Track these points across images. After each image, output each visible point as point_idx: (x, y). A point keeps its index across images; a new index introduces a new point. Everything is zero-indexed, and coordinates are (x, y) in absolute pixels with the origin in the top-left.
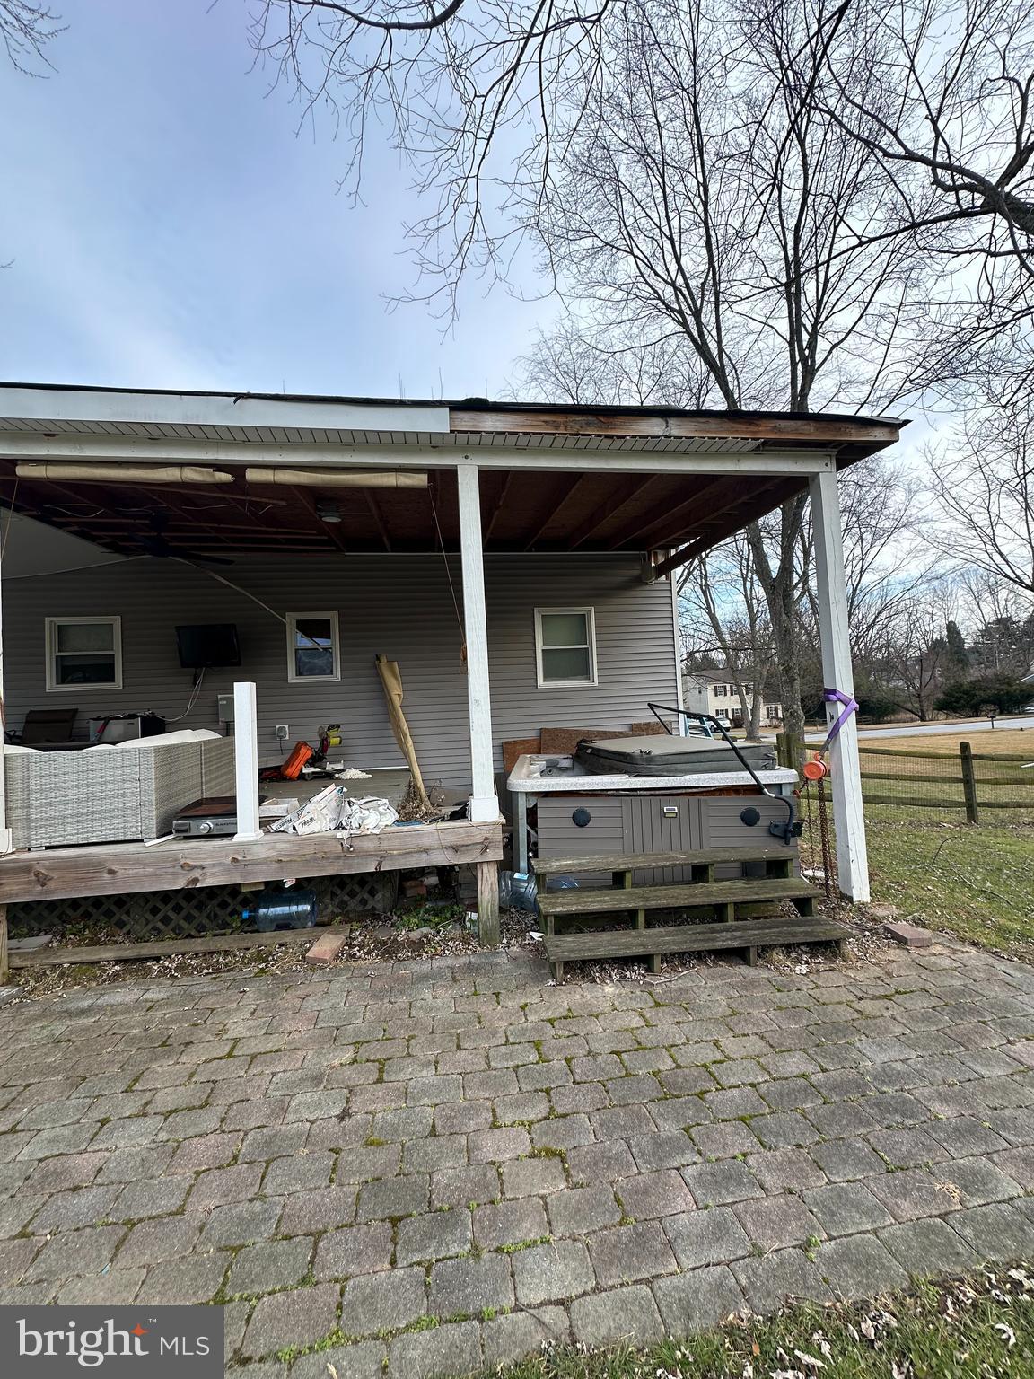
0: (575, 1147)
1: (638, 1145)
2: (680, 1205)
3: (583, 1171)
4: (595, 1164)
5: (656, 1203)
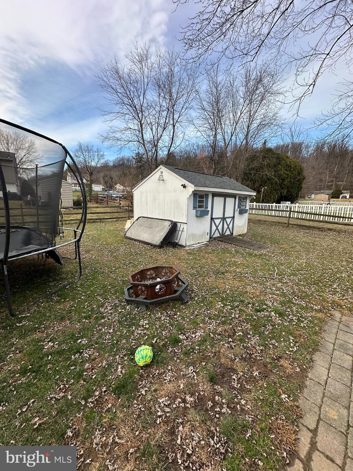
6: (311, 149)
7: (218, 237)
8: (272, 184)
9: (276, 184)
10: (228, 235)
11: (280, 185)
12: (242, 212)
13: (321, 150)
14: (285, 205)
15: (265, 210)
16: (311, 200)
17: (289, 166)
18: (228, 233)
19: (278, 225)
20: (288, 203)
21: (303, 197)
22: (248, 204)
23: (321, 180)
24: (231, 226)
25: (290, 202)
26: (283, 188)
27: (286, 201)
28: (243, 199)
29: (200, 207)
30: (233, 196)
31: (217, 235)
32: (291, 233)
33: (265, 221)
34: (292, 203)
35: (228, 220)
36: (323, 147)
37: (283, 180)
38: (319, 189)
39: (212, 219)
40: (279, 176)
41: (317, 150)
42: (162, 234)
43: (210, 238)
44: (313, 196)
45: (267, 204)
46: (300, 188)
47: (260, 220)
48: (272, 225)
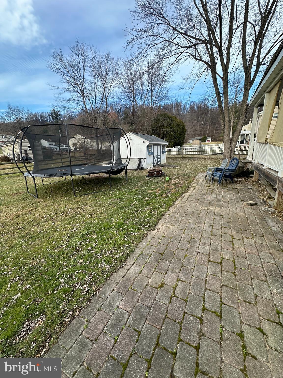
0: (158, 293)
1: (145, 308)
2: (122, 303)
3: (149, 289)
4: (149, 293)
5: (128, 297)
6: (187, 108)
7: (156, 165)
8: (169, 136)
9: (172, 135)
10: (159, 164)
11: (174, 136)
12: (163, 153)
13: (193, 109)
14: (177, 148)
15: (170, 151)
16: (191, 144)
17: (178, 124)
18: (159, 163)
19: (178, 159)
20: (179, 147)
21: (186, 143)
22: (166, 149)
23: (195, 130)
24: (160, 160)
25: (180, 147)
26: (175, 138)
27: (178, 146)
28: (163, 146)
29: (150, 151)
30: (160, 145)
31: (156, 164)
32: (185, 161)
33: (172, 157)
34: (181, 147)
35: (159, 157)
36: (194, 107)
37: (175, 133)
38: (194, 136)
39: (154, 156)
40: (173, 131)
41: (190, 108)
42: (136, 164)
43: (154, 165)
44: (191, 141)
45: (168, 148)
46: (184, 138)
47: (169, 157)
48: (175, 159)
